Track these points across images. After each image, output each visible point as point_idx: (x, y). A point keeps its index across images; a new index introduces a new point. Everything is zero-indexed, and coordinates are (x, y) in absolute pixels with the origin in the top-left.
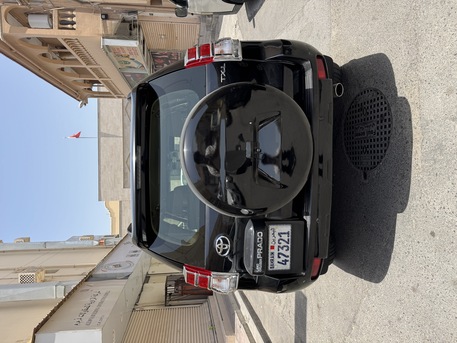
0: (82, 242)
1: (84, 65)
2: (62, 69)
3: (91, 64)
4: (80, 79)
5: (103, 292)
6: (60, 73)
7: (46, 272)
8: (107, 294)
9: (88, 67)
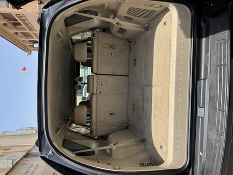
0: (26, 132)
1: (28, 31)
2: (16, 33)
3: (33, 31)
4: (27, 40)
5: (35, 165)
6: (15, 36)
7: (4, 150)
8: (37, 166)
9: (31, 32)
